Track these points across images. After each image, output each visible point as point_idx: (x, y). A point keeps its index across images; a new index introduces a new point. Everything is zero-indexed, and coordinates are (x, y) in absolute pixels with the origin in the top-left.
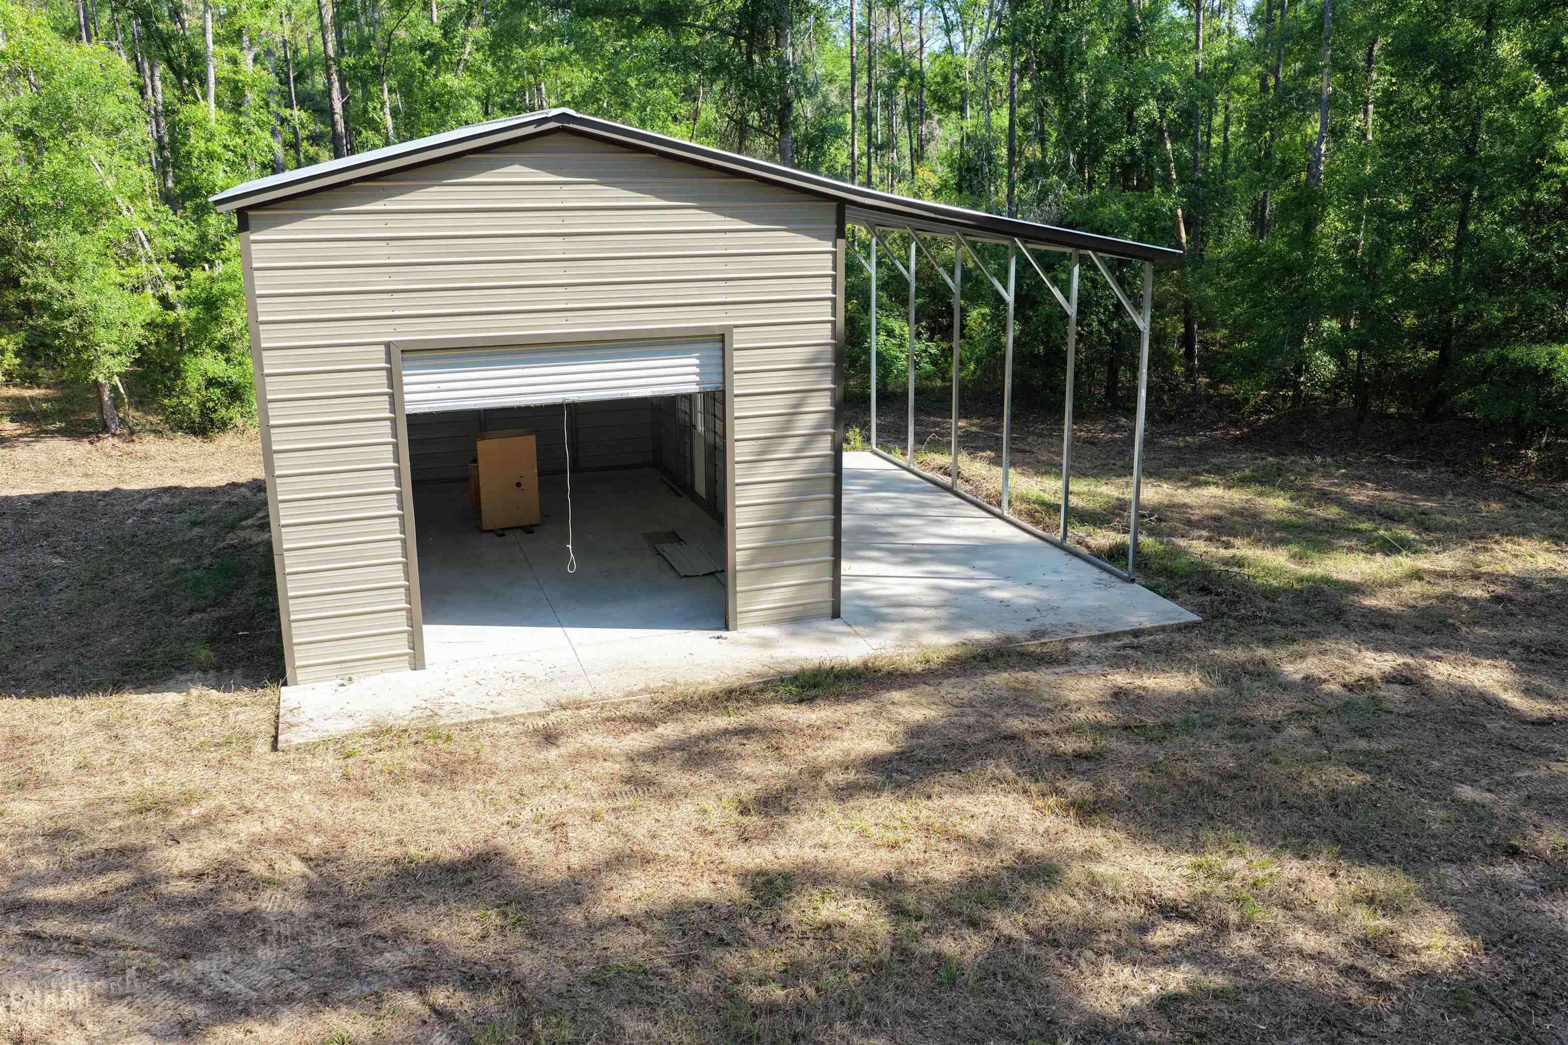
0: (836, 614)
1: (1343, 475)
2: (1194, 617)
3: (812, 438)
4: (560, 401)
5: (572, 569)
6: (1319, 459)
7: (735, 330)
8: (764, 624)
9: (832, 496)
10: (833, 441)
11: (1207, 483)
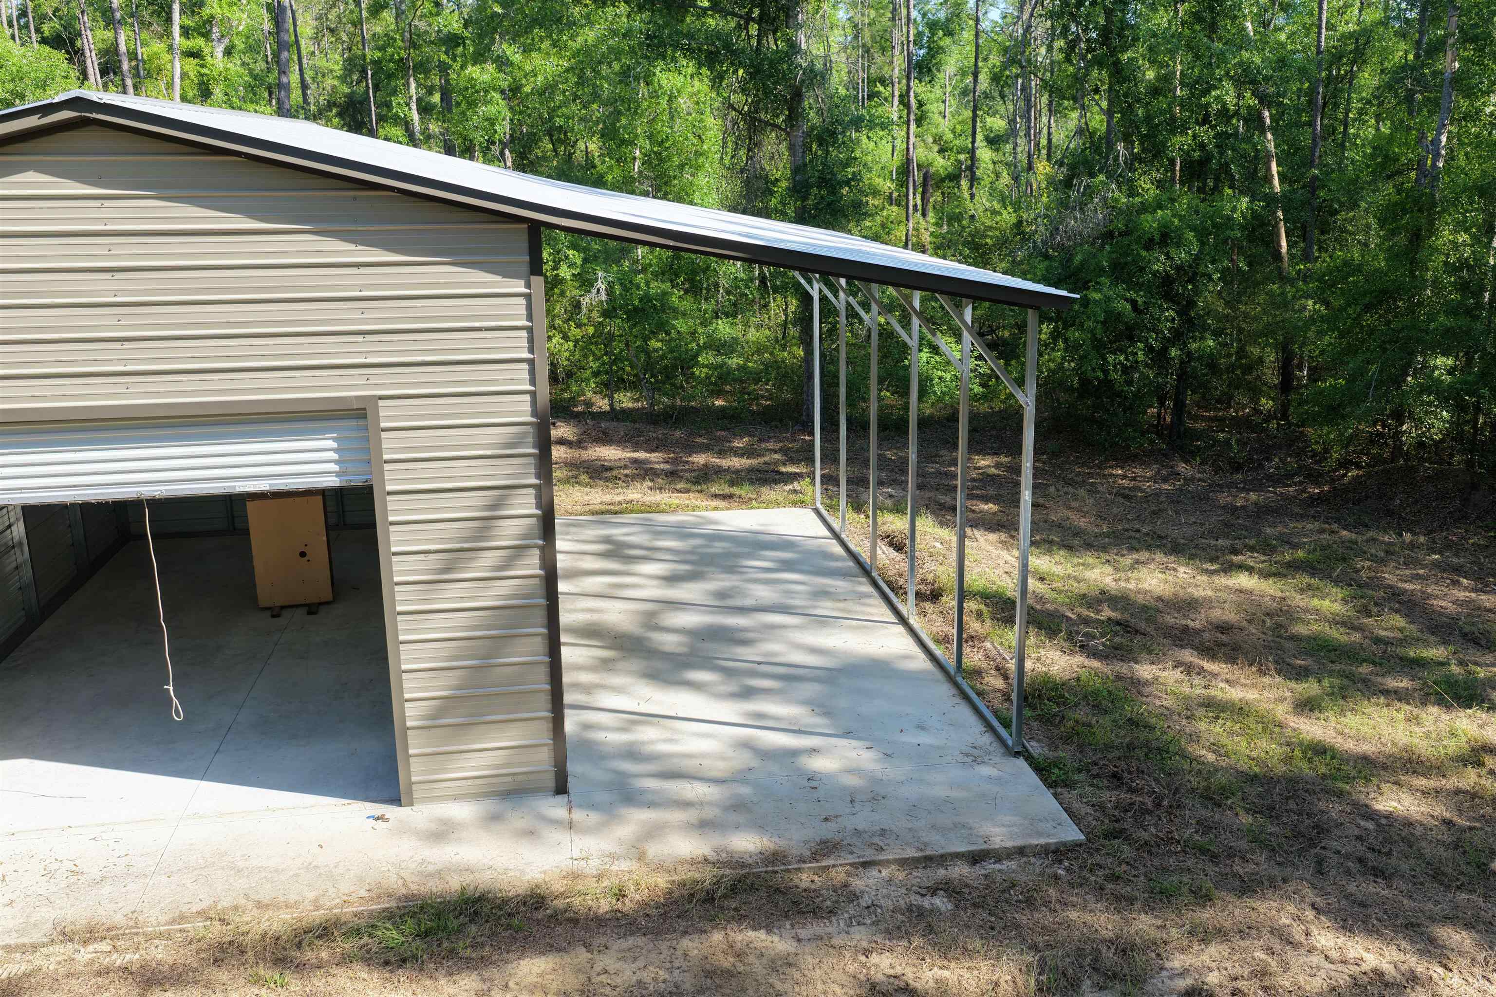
0: (561, 788)
1: (1435, 565)
2: (1072, 834)
3: (518, 551)
4: (134, 496)
5: (178, 715)
6: (1408, 537)
7: (381, 403)
8: (456, 798)
9: (544, 631)
10: (543, 558)
11: (1241, 567)
